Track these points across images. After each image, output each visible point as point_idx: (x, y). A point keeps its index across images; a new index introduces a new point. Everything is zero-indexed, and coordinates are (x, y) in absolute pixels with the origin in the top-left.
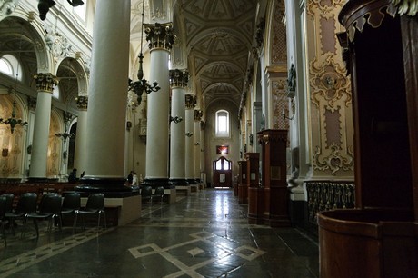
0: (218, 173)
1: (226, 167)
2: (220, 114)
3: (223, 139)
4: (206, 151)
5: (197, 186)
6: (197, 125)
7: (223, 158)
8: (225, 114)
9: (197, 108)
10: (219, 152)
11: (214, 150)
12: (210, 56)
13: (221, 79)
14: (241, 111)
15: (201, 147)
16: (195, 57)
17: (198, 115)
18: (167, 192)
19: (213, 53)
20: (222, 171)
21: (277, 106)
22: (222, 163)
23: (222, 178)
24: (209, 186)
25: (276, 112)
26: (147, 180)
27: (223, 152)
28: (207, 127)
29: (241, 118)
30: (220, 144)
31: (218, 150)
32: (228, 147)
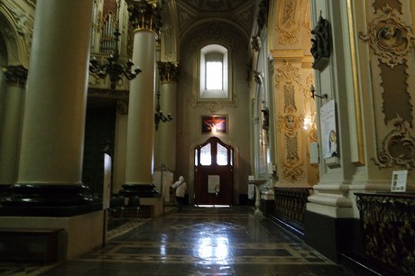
0: (203, 172)
1: (222, 160)
2: (208, 57)
3: (214, 102)
7: (214, 142)
10: (206, 130)
11: (196, 124)
20: (214, 168)
22: (214, 150)
23: (214, 183)
27: (216, 130)
30: (208, 113)
31: (206, 124)
32: (224, 118)
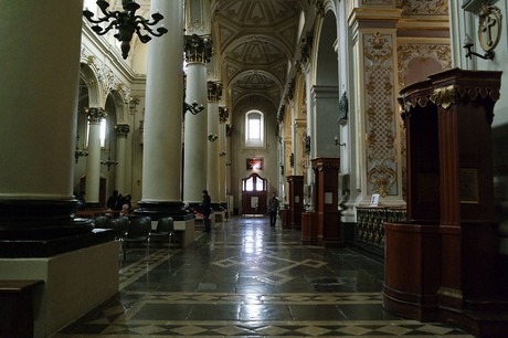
0: (248, 196)
1: (260, 187)
2: (251, 116)
3: (255, 150)
4: (232, 165)
5: (223, 213)
6: (222, 128)
7: (255, 176)
8: (258, 117)
9: (222, 104)
11: (243, 165)
12: (243, 26)
13: (254, 65)
14: (283, 109)
15: (226, 159)
16: (220, 27)
17: (223, 114)
18: (179, 225)
19: (246, 23)
20: (255, 193)
21: (372, 78)
22: (255, 181)
23: (254, 202)
24: (236, 213)
25: (369, 87)
26: (144, 205)
27: (256, 168)
28: (235, 133)
29: (282, 119)
30: (251, 157)
31: (249, 164)
32: (261, 160)
